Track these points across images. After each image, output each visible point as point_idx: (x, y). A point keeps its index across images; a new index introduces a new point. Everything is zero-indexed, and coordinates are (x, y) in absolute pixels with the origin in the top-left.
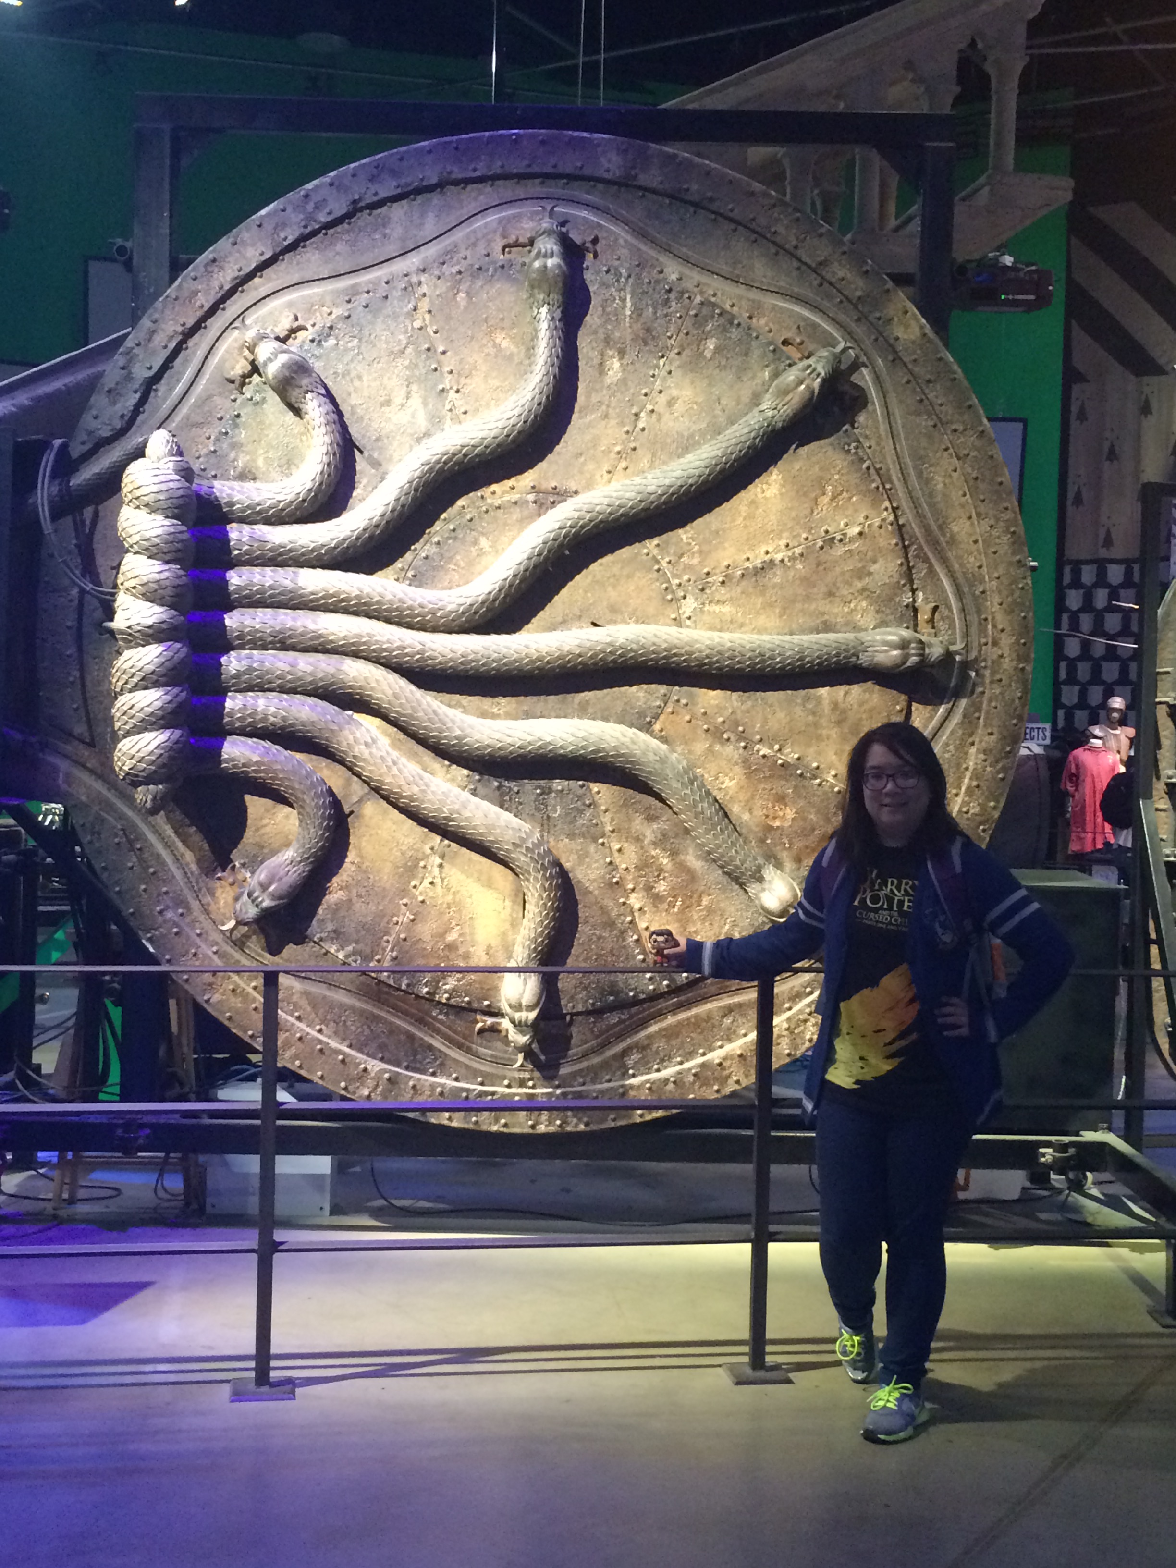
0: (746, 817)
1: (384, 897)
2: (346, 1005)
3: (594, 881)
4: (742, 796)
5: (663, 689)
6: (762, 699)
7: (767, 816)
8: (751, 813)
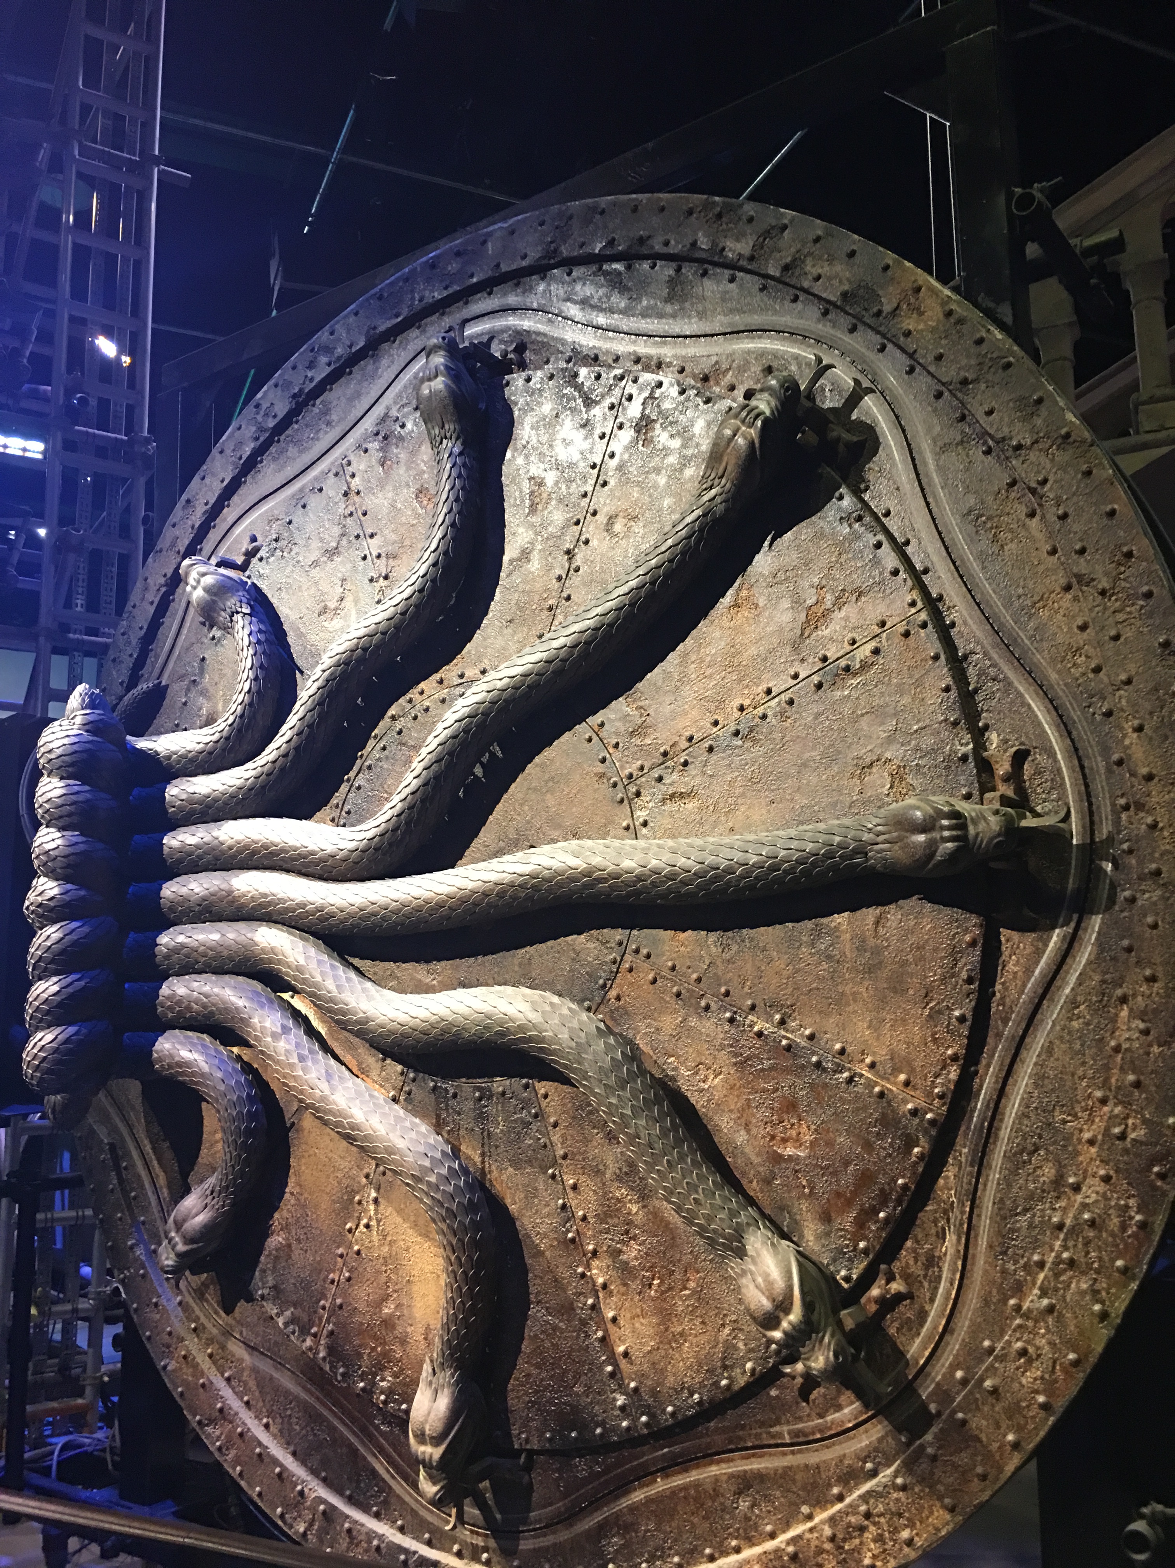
0: (741, 1138)
1: (322, 1243)
2: (291, 1393)
3: (545, 1236)
4: (735, 1103)
5: (618, 934)
6: (751, 940)
7: (773, 1137)
8: (748, 1131)
